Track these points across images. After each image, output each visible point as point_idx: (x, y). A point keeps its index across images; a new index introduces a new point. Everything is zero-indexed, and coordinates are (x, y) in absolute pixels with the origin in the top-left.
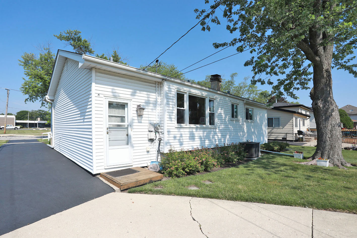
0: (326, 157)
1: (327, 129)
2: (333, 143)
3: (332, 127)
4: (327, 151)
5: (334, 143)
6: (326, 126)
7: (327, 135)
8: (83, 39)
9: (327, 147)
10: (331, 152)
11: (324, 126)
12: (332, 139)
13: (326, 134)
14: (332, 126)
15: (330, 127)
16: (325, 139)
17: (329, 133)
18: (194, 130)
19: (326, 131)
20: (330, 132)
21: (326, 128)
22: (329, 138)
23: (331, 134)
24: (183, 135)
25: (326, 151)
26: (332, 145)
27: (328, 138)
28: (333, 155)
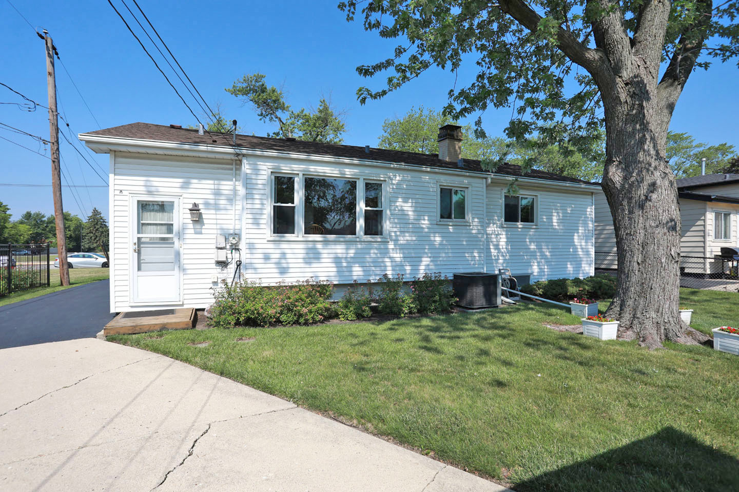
0: (630, 314)
1: (633, 239)
2: (645, 279)
3: (645, 235)
4: (633, 300)
5: (648, 279)
6: (631, 232)
7: (633, 257)
8: (269, 87)
9: (633, 289)
10: (641, 303)
11: (626, 232)
12: (645, 268)
13: (631, 252)
14: (646, 231)
15: (642, 235)
16: (630, 266)
17: (638, 250)
18: (319, 246)
19: (631, 246)
20: (641, 249)
21: (631, 237)
22: (638, 263)
23: (644, 253)
24: (288, 256)
25: (631, 298)
26: (643, 283)
27: (635, 264)
28: (645, 310)
